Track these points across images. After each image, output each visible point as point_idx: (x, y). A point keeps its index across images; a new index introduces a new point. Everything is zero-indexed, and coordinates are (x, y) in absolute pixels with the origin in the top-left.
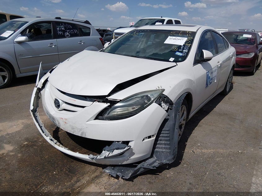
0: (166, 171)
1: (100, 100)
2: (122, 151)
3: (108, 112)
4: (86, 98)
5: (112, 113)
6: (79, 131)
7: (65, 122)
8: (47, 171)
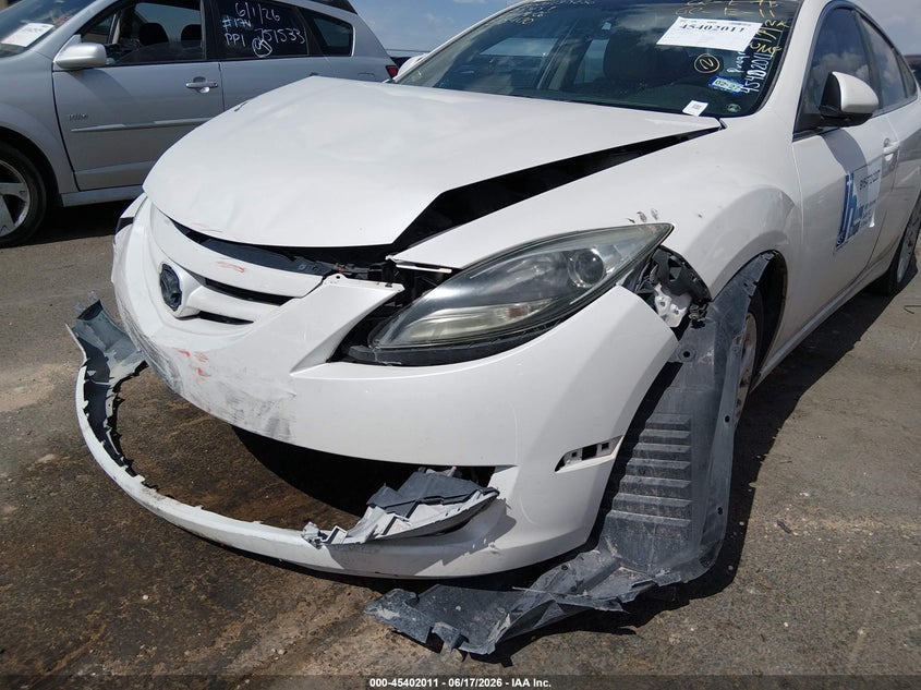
0: (662, 616)
1: (357, 270)
2: (453, 510)
3: (393, 327)
4: (293, 259)
5: (412, 333)
6: (257, 411)
7: (200, 371)
8: (111, 589)
